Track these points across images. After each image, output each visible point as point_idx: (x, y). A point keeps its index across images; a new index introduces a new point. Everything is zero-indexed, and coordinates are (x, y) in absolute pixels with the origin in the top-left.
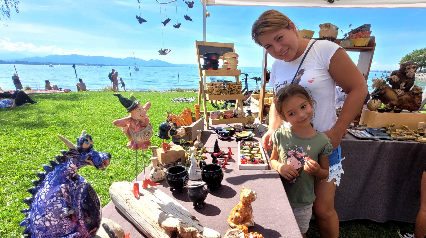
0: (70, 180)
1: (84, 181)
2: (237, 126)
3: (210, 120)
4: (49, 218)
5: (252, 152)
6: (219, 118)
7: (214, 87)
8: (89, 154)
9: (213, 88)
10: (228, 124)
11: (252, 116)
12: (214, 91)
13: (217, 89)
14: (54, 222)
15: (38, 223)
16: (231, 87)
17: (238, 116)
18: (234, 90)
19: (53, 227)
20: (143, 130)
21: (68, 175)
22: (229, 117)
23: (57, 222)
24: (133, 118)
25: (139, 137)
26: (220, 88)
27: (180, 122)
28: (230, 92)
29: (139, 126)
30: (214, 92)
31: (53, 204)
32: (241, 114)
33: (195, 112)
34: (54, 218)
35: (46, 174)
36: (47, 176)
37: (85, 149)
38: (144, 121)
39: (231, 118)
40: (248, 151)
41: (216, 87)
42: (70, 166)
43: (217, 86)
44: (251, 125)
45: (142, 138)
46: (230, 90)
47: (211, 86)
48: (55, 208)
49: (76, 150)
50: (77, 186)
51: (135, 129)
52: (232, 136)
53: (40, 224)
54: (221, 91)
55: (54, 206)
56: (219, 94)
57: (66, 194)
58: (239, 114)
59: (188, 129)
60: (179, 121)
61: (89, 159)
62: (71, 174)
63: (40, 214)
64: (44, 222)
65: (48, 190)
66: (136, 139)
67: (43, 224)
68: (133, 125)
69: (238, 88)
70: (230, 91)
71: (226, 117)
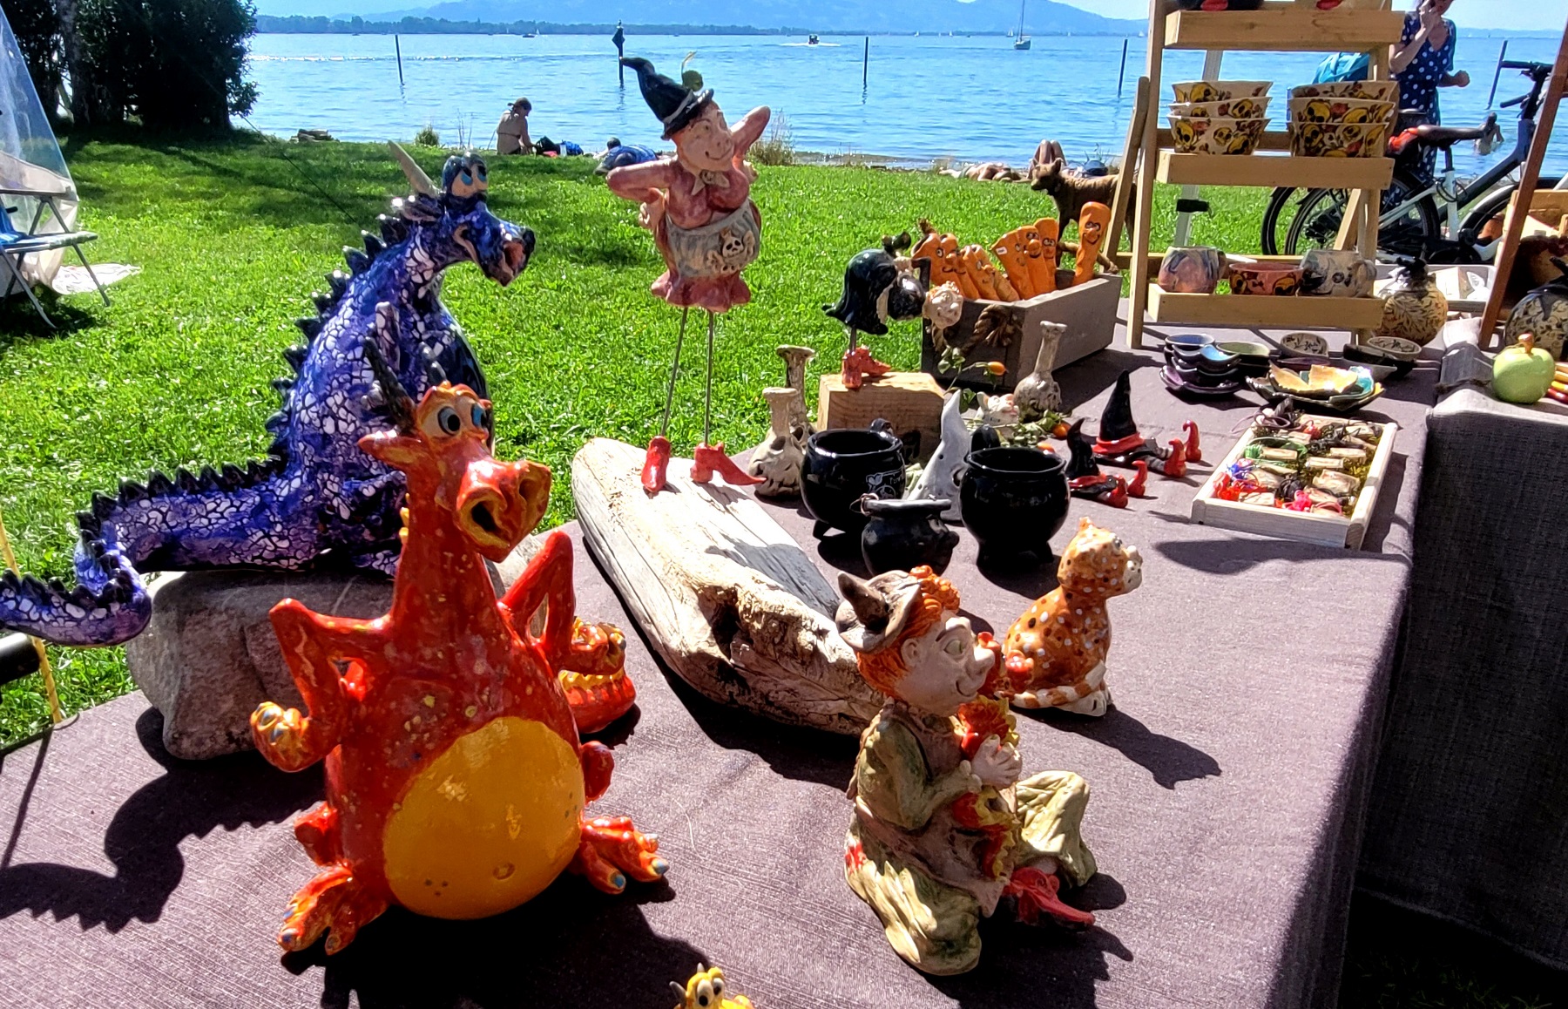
0: (409, 306)
1: (452, 327)
2: (1303, 343)
3: (1156, 292)
4: (335, 409)
5: (1313, 462)
6: (1211, 289)
7: (1213, 106)
8: (468, 218)
9: (1203, 114)
10: (1262, 331)
11: (1426, 300)
12: (1210, 133)
13: (1230, 122)
14: (345, 424)
15: (306, 420)
16: (1317, 114)
17: (1328, 285)
18: (1334, 129)
19: (341, 440)
20: (716, 222)
21: (407, 286)
22: (1269, 287)
23: (352, 428)
24: (684, 164)
25: (698, 250)
26: (1248, 114)
27: (980, 281)
28: (1308, 140)
29: (701, 204)
30: (1207, 138)
31: (351, 368)
32: (1346, 273)
33: (1079, 245)
34: (348, 412)
35: (351, 280)
36: (352, 288)
37: (459, 198)
38: (727, 184)
39: (1279, 292)
40: (1292, 455)
41: (1223, 111)
42: (412, 256)
43: (1233, 101)
44: (1396, 344)
45: (710, 258)
46: (1311, 126)
47: (1198, 101)
48: (356, 381)
49: (432, 200)
50: (426, 332)
51: (686, 214)
52: (1248, 387)
53: (310, 423)
54: (1251, 134)
55: (354, 374)
56: (1236, 152)
57: (386, 335)
58: (1337, 278)
59: (1002, 315)
60: (975, 274)
61: (464, 235)
62: (415, 284)
63: (315, 391)
64: (322, 418)
65: (347, 323)
66: (688, 260)
67: (317, 423)
68: (679, 196)
69: (1363, 120)
70: (1308, 133)
71: (1250, 282)
